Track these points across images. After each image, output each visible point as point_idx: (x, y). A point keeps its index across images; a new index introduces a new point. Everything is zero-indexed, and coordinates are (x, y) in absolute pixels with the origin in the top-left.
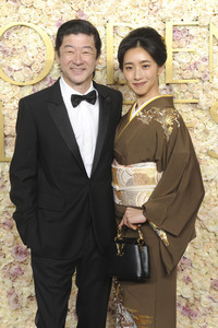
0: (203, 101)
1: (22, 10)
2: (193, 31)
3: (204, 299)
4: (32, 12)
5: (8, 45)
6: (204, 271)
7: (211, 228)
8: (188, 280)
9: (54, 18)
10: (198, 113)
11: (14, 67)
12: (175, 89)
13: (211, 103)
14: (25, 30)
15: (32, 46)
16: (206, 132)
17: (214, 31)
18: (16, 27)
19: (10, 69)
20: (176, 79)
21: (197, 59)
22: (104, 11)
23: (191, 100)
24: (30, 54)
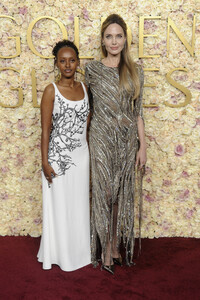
0: (162, 69)
1: (47, 8)
2: (157, 23)
3: (158, 191)
4: (54, 9)
5: (38, 32)
6: (159, 175)
7: (165, 150)
8: (149, 181)
9: (67, 13)
10: (159, 78)
11: (42, 46)
12: (145, 62)
13: (167, 71)
14: (49, 22)
15: (54, 32)
16: (163, 90)
17: (170, 22)
18: (43, 20)
19: (40, 48)
20: (146, 55)
21: (159, 41)
22: (100, 9)
23: (154, 69)
24: (52, 38)
